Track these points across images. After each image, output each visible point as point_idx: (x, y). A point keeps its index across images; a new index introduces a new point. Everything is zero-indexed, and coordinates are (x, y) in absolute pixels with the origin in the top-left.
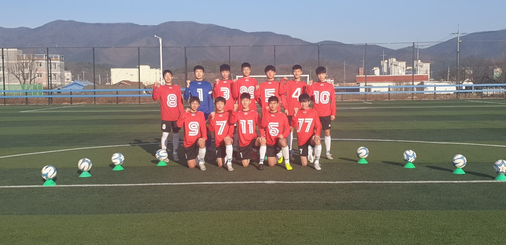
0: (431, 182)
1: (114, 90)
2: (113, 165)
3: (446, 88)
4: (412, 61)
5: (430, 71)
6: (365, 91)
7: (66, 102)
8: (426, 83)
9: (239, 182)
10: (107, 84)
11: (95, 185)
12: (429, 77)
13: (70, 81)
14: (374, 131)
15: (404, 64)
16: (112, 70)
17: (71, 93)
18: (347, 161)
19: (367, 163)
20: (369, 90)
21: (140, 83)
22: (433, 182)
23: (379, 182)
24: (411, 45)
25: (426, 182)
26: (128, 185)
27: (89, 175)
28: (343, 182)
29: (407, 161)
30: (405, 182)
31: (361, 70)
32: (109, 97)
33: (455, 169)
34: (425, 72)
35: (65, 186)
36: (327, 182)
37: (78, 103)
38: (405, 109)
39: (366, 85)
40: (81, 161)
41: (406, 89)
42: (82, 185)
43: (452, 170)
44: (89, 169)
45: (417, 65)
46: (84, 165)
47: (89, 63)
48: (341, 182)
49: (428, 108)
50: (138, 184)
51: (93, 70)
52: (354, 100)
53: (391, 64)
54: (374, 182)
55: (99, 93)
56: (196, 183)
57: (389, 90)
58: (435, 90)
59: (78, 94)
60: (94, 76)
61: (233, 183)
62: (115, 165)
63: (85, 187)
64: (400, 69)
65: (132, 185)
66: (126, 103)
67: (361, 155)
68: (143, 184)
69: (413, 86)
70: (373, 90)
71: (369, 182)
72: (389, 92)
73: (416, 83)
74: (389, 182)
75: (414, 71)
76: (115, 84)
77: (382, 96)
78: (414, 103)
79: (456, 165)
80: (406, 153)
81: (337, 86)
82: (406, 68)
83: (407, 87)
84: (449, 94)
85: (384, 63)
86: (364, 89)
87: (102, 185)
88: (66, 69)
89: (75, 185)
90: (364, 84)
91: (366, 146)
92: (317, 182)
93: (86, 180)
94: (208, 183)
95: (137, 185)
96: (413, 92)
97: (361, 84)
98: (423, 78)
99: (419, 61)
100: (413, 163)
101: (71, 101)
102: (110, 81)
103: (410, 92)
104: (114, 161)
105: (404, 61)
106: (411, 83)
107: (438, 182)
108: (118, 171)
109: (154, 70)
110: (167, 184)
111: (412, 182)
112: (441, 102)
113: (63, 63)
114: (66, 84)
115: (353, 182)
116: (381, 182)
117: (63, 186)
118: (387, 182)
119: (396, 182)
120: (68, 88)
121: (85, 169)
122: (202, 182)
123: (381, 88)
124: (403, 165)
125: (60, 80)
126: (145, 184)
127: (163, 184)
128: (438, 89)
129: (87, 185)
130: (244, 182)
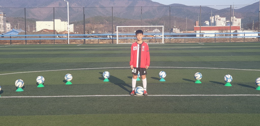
0: (241, 95)
1: (38, 35)
2: (38, 84)
3: (251, 35)
4: (229, 17)
5: (241, 23)
6: (200, 36)
7: (7, 43)
8: (239, 31)
9: (118, 95)
10: (33, 31)
11: (26, 97)
12: (240, 28)
13: (10, 29)
14: (205, 62)
15: (224, 19)
16: (37, 22)
17: (10, 37)
18: (188, 82)
19: (200, 83)
20: (202, 36)
21: (54, 31)
22: (243, 95)
23: (209, 95)
24: (229, 7)
25: (238, 95)
26: (47, 97)
27: (22, 90)
28: (186, 95)
29: (226, 82)
30: (225, 95)
31: (197, 23)
32: (35, 40)
33: (257, 87)
34: (238, 24)
35: (7, 97)
36: (175, 95)
37: (15, 44)
38: (225, 48)
39: (200, 33)
40: (17, 81)
41: (226, 35)
42: (18, 97)
43: (255, 87)
44: (22, 87)
45: (233, 20)
46: (19, 84)
47: (22, 18)
48: (184, 95)
49: (240, 47)
50: (54, 96)
51: (24, 22)
52: (193, 42)
53: (217, 19)
54: (206, 95)
55: (29, 37)
56: (90, 96)
57: (215, 36)
58: (244, 36)
59: (15, 38)
60: (25, 26)
61: (115, 95)
62: (39, 84)
63: (19, 98)
64: (221, 22)
65: (49, 96)
66: (46, 43)
67: (197, 78)
68: (56, 96)
69: (230, 33)
70: (205, 35)
71: (203, 95)
72: (215, 37)
73: (232, 31)
74: (215, 95)
75: (231, 23)
76: (39, 32)
77: (210, 39)
78: (231, 44)
79: (258, 84)
80: (226, 77)
81: (182, 33)
82: (226, 21)
83: (226, 33)
84: (253, 38)
85: (212, 18)
86: (199, 35)
87: (31, 97)
88: (7, 22)
89: (13, 97)
90: (199, 32)
91: (200, 72)
92: (169, 95)
93: (20, 94)
94: (98, 96)
95: (52, 96)
96: (230, 37)
97: (197, 32)
98: (236, 28)
99: (234, 17)
100: (230, 83)
101: (11, 42)
102: (35, 29)
103: (228, 37)
104: (38, 81)
105: (225, 17)
106: (229, 31)
107: (246, 95)
108: (40, 88)
109: (63, 22)
110: (72, 96)
111: (230, 95)
112: (248, 44)
113: (5, 17)
114: (7, 31)
115: (192, 95)
116: (210, 95)
117: (5, 97)
118: (214, 95)
119: (219, 95)
120: (9, 34)
121: (20, 86)
122: (95, 95)
123: (210, 34)
124: (224, 84)
125: (3, 28)
126: (58, 96)
127: (69, 96)
128: (246, 35)
129: (21, 97)
130: (121, 95)
